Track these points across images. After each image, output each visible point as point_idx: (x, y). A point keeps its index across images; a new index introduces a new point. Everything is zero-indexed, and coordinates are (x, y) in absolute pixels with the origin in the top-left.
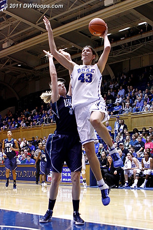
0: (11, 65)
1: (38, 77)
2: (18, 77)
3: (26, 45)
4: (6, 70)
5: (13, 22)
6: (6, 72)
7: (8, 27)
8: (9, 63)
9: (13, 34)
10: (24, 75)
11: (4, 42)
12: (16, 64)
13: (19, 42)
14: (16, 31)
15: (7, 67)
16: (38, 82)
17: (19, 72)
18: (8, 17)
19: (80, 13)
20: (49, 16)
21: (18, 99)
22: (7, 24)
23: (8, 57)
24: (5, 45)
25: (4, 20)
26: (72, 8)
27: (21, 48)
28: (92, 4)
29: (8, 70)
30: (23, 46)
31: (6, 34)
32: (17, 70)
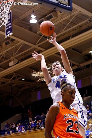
0: (16, 80)
1: (39, 88)
2: (23, 89)
3: (28, 62)
4: (13, 84)
5: (17, 44)
6: (13, 85)
7: (13, 48)
8: (15, 77)
9: (17, 54)
10: (28, 87)
11: (10, 61)
12: (20, 78)
13: (23, 60)
14: (20, 51)
15: (13, 81)
16: (39, 93)
17: (23, 85)
18: (13, 40)
19: (71, 33)
20: (47, 38)
21: (23, 107)
22: (12, 46)
23: (14, 73)
24: (11, 64)
25: (9, 43)
26: (65, 30)
27: (24, 65)
28: (82, 26)
29: (14, 83)
30: (26, 63)
31: (12, 54)
32: (21, 83)
